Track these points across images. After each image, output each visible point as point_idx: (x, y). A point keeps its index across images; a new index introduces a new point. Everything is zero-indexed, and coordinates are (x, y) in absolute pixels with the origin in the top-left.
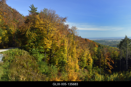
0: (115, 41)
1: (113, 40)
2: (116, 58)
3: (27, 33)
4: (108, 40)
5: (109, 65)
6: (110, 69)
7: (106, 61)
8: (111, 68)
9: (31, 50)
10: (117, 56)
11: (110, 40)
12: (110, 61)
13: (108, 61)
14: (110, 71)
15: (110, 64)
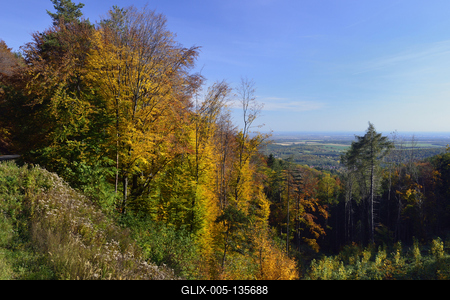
0: (302, 145)
1: (295, 141)
2: (327, 198)
3: (56, 100)
4: (279, 141)
5: (312, 224)
6: (313, 236)
7: (302, 209)
8: (317, 234)
9: (74, 169)
10: (330, 192)
11: (284, 141)
12: (314, 209)
13: (308, 210)
14: (313, 242)
15: (314, 220)
